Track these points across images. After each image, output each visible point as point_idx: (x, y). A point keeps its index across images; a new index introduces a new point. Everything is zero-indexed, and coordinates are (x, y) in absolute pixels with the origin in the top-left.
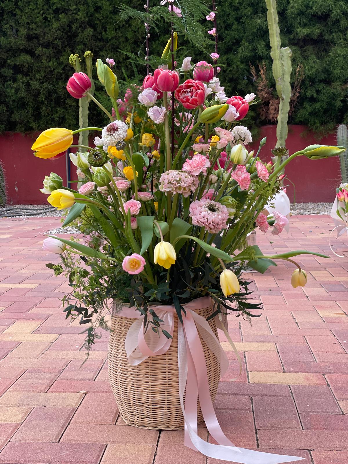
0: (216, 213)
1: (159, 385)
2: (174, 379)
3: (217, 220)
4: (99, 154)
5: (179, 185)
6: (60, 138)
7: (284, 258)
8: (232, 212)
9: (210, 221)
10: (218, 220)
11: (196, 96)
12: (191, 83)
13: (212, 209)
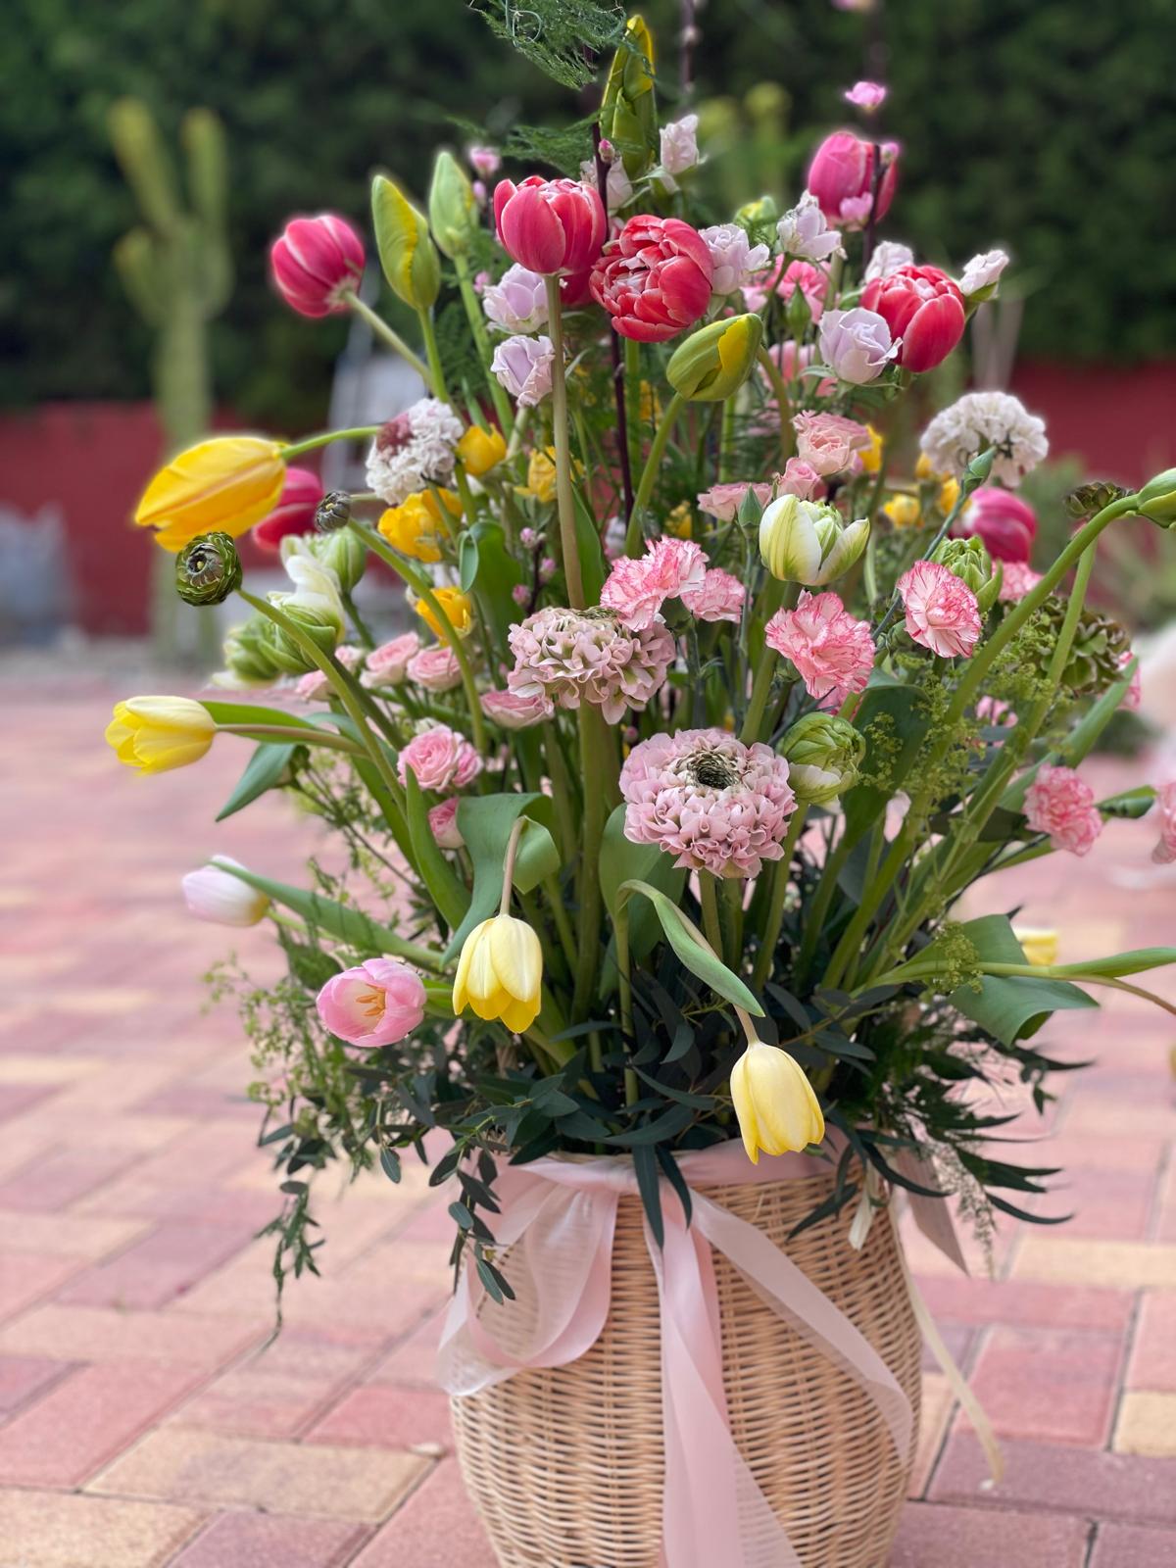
0: (722, 794)
1: (583, 1483)
2: (644, 1469)
3: (721, 828)
4: (207, 555)
5: (561, 674)
6: (223, 476)
7: (1101, 979)
8: (828, 785)
9: (689, 828)
10: (727, 828)
11: (654, 286)
12: (645, 229)
13: (710, 776)
